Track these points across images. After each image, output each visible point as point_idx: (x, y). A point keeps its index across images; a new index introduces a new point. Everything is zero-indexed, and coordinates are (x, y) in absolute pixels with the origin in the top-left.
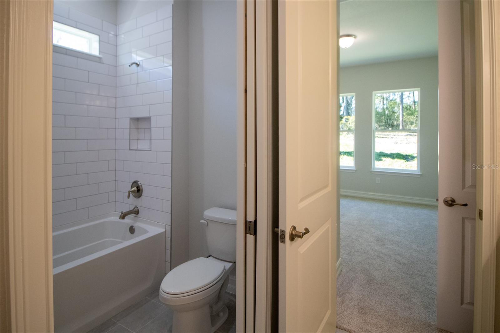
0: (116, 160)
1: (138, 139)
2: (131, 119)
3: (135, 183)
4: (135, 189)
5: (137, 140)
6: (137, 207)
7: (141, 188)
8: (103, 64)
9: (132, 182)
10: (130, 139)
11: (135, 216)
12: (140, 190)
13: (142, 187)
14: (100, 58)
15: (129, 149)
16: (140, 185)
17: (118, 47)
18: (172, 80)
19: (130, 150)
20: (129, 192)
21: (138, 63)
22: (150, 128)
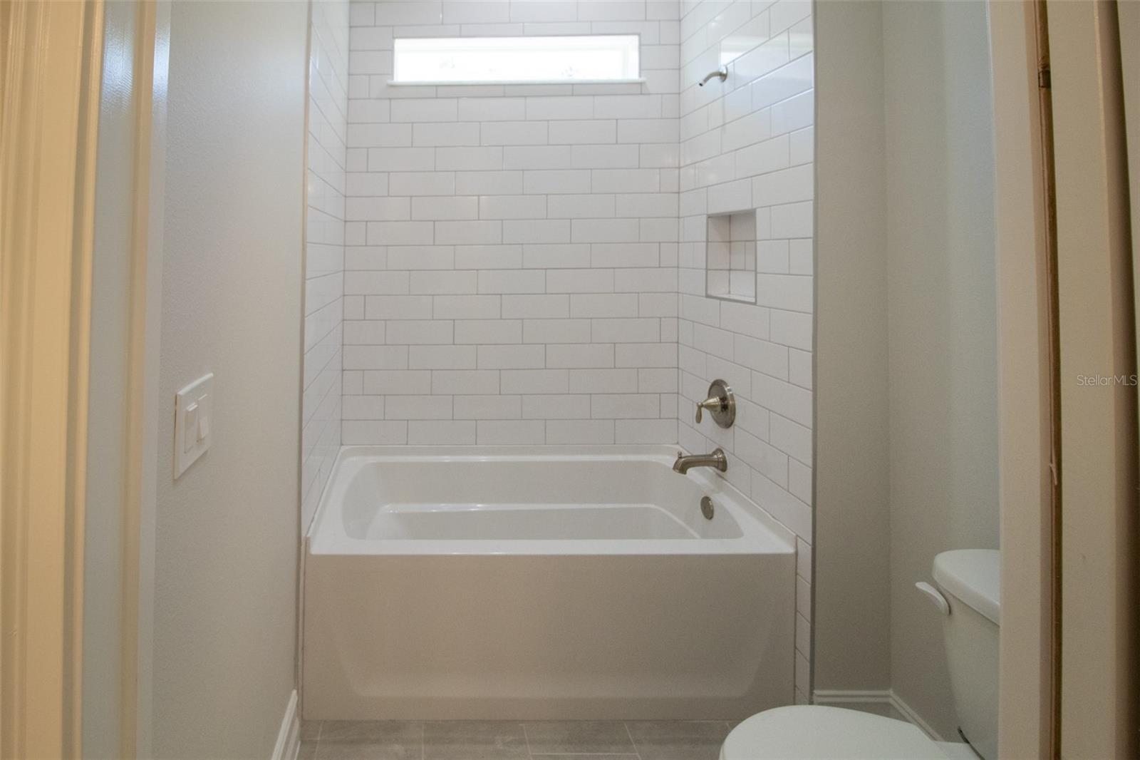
0: (678, 318)
1: (730, 270)
2: (709, 217)
3: (717, 386)
4: (714, 400)
5: (728, 272)
6: (722, 452)
7: (731, 402)
8: (649, 94)
9: (712, 381)
10: (707, 270)
11: (717, 474)
12: (729, 408)
13: (733, 399)
14: (641, 84)
15: (704, 294)
16: (728, 394)
17: (682, 47)
18: (813, 95)
19: (708, 296)
20: (700, 407)
21: (725, 72)
22: (755, 241)
